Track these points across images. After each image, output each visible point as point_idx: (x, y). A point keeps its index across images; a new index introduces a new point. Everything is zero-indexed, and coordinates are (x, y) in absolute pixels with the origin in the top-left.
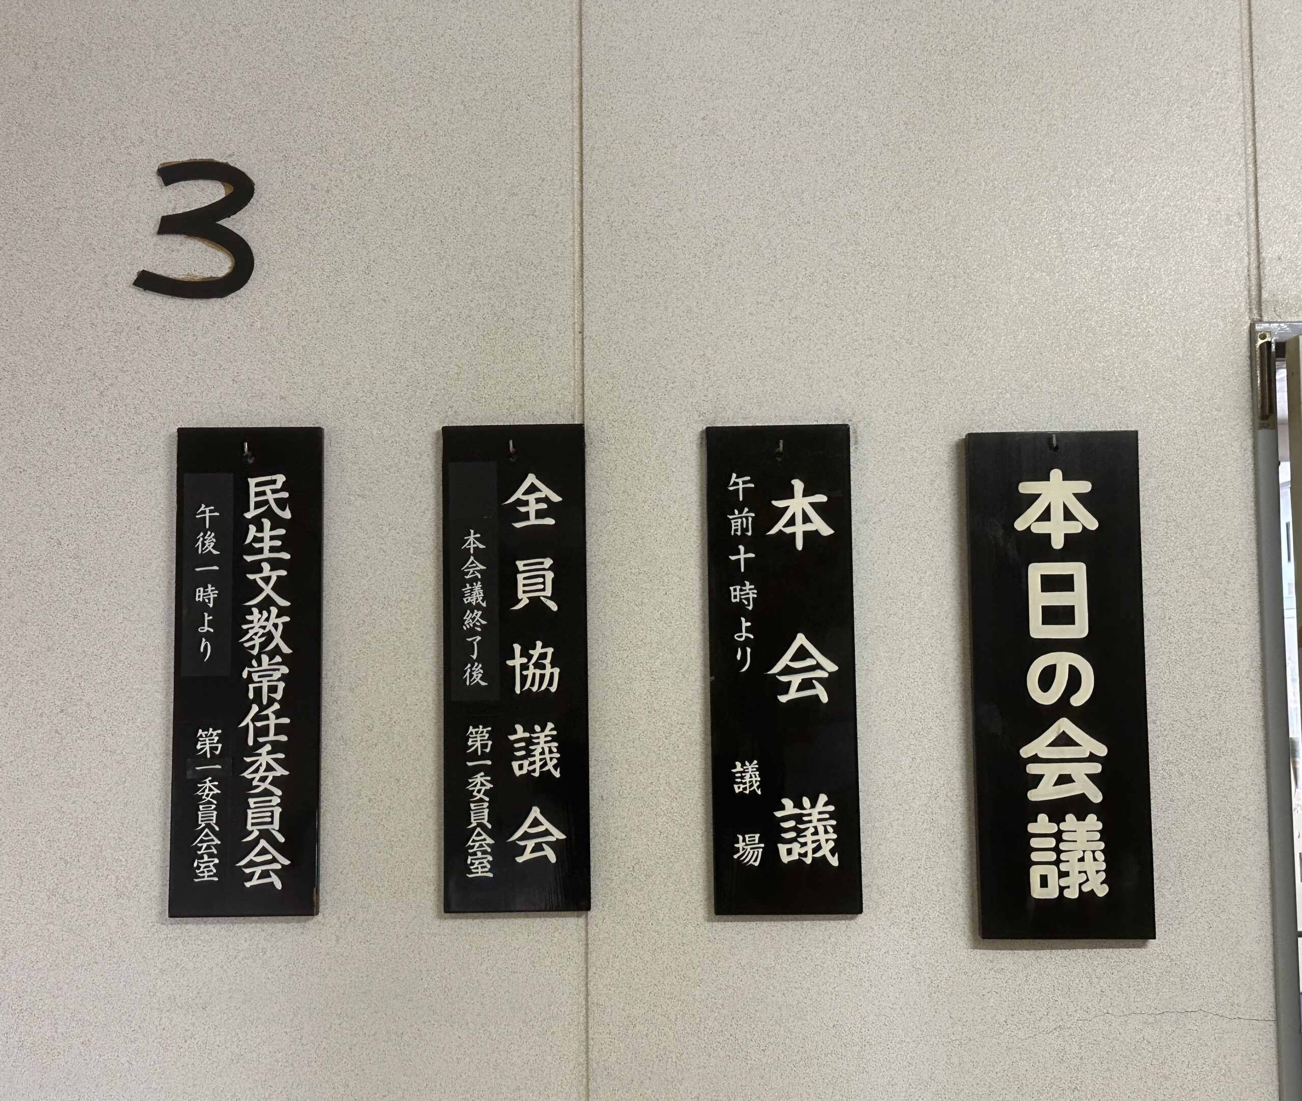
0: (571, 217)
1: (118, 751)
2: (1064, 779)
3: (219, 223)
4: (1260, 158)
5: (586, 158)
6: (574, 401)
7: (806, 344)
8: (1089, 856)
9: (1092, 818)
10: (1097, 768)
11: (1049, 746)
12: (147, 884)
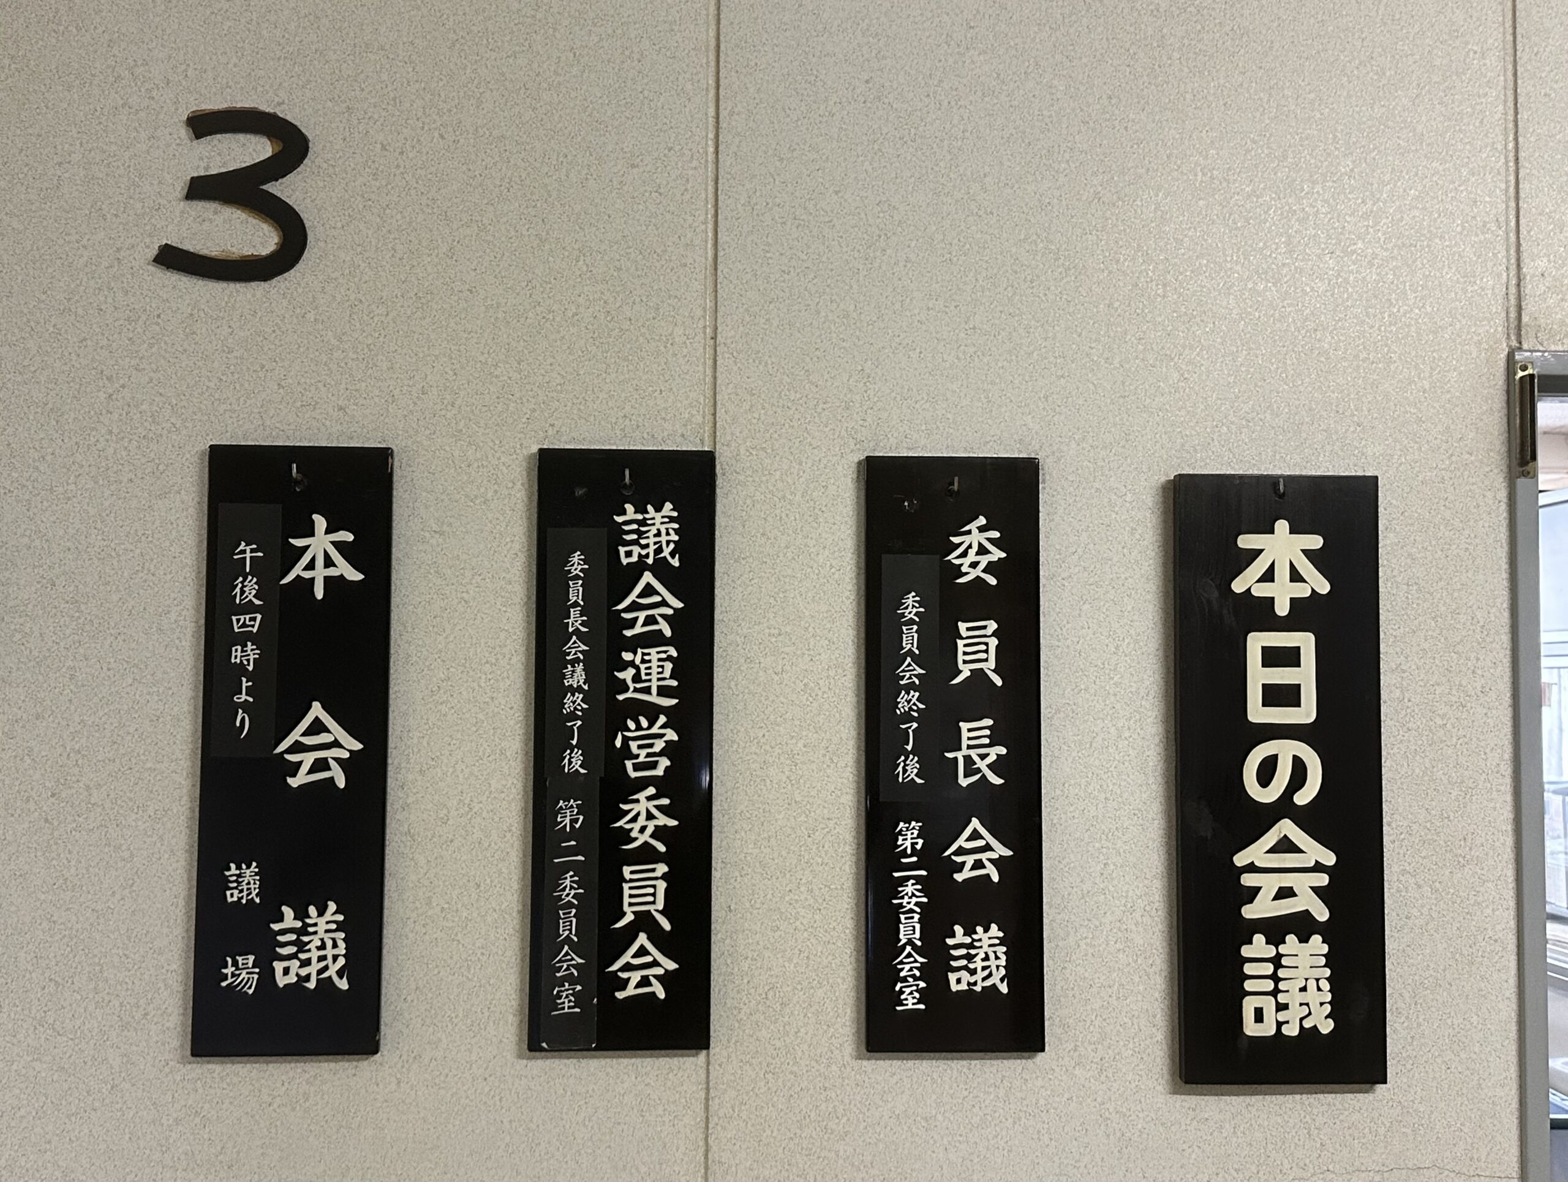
0: (703, 196)
1: (124, 847)
2: (1285, 893)
3: (264, 187)
4: (1522, 154)
5: (723, 125)
6: (704, 423)
7: (985, 360)
8: (1312, 985)
9: (1317, 939)
10: (1323, 880)
11: (1268, 852)
12: (160, 1012)
